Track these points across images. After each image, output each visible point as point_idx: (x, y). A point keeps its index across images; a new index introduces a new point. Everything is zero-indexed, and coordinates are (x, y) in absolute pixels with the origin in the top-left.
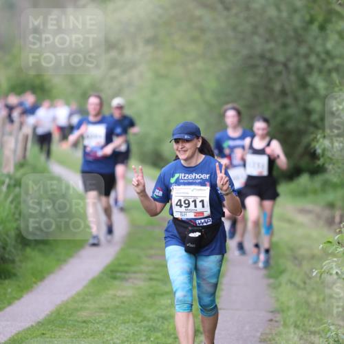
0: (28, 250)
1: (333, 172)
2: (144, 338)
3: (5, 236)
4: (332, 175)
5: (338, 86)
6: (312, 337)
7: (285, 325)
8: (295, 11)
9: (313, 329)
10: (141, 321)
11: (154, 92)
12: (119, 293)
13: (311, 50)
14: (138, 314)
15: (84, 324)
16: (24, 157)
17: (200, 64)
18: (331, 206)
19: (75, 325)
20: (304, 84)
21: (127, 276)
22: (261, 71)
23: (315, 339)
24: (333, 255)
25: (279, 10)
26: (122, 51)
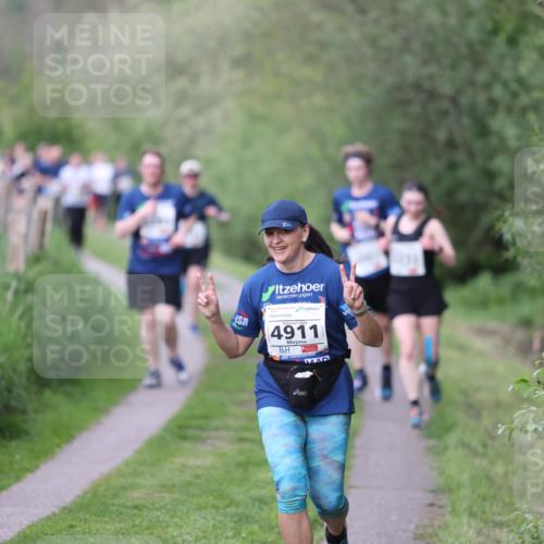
0: (48, 394)
1: (529, 270)
2: (230, 534)
3: (10, 371)
4: (528, 275)
5: (537, 135)
6: (497, 531)
7: (454, 512)
8: (469, 14)
9: (499, 518)
10: (227, 506)
11: (247, 143)
12: (192, 462)
13: (495, 76)
14: (221, 496)
15: (136, 511)
16: (41, 246)
17: (319, 99)
18: (527, 323)
19: (122, 513)
20: (483, 131)
21: (204, 435)
22: (415, 109)
23: (502, 535)
24: (530, 401)
25: (444, 13)
26: (195, 78)
